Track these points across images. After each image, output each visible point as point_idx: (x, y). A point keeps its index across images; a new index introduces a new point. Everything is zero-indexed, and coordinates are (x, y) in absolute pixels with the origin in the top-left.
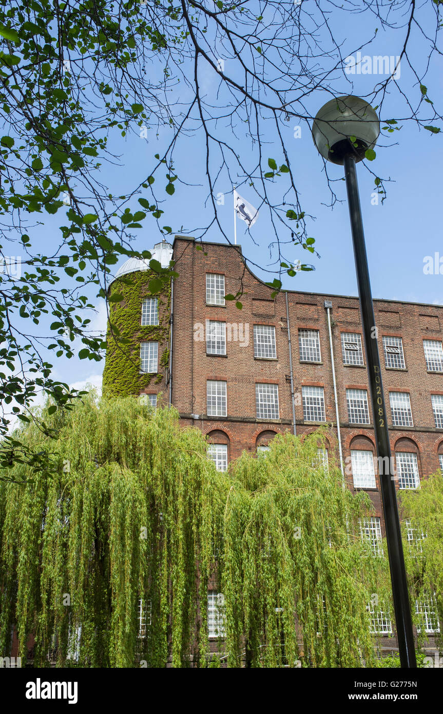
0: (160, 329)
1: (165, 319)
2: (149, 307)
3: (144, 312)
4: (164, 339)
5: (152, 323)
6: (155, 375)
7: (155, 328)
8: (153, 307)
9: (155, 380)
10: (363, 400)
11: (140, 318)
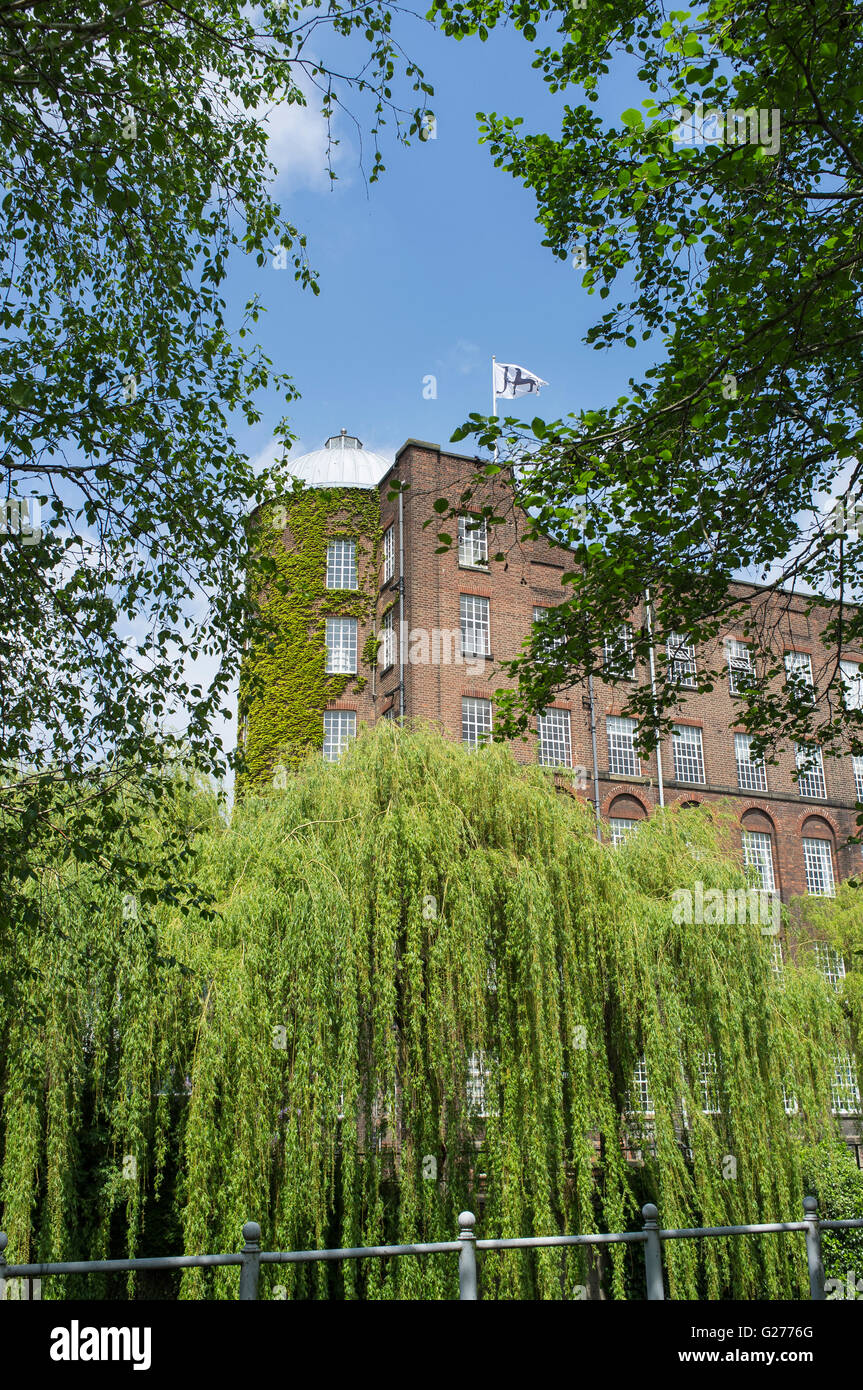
0: (360, 597)
1: (368, 579)
2: (339, 556)
3: (332, 563)
4: (367, 616)
5: (346, 585)
6: (353, 677)
7: (354, 595)
8: (346, 556)
9: (353, 686)
10: (696, 744)
11: (324, 575)
